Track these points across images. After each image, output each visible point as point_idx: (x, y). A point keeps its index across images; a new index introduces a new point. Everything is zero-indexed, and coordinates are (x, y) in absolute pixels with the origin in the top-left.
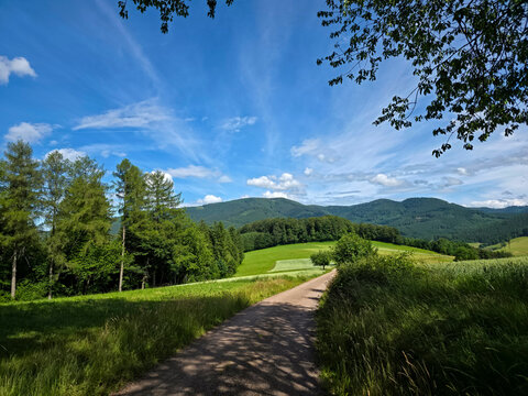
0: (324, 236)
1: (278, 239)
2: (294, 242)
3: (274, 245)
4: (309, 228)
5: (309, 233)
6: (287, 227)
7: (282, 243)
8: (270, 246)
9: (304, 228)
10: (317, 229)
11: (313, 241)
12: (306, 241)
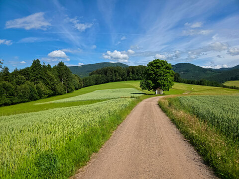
0: (137, 77)
1: (109, 78)
2: (119, 80)
3: (107, 82)
4: (128, 73)
5: (128, 75)
6: (115, 71)
7: (112, 81)
8: (105, 83)
9: (125, 72)
10: (133, 73)
11: (130, 80)
12: (126, 80)
